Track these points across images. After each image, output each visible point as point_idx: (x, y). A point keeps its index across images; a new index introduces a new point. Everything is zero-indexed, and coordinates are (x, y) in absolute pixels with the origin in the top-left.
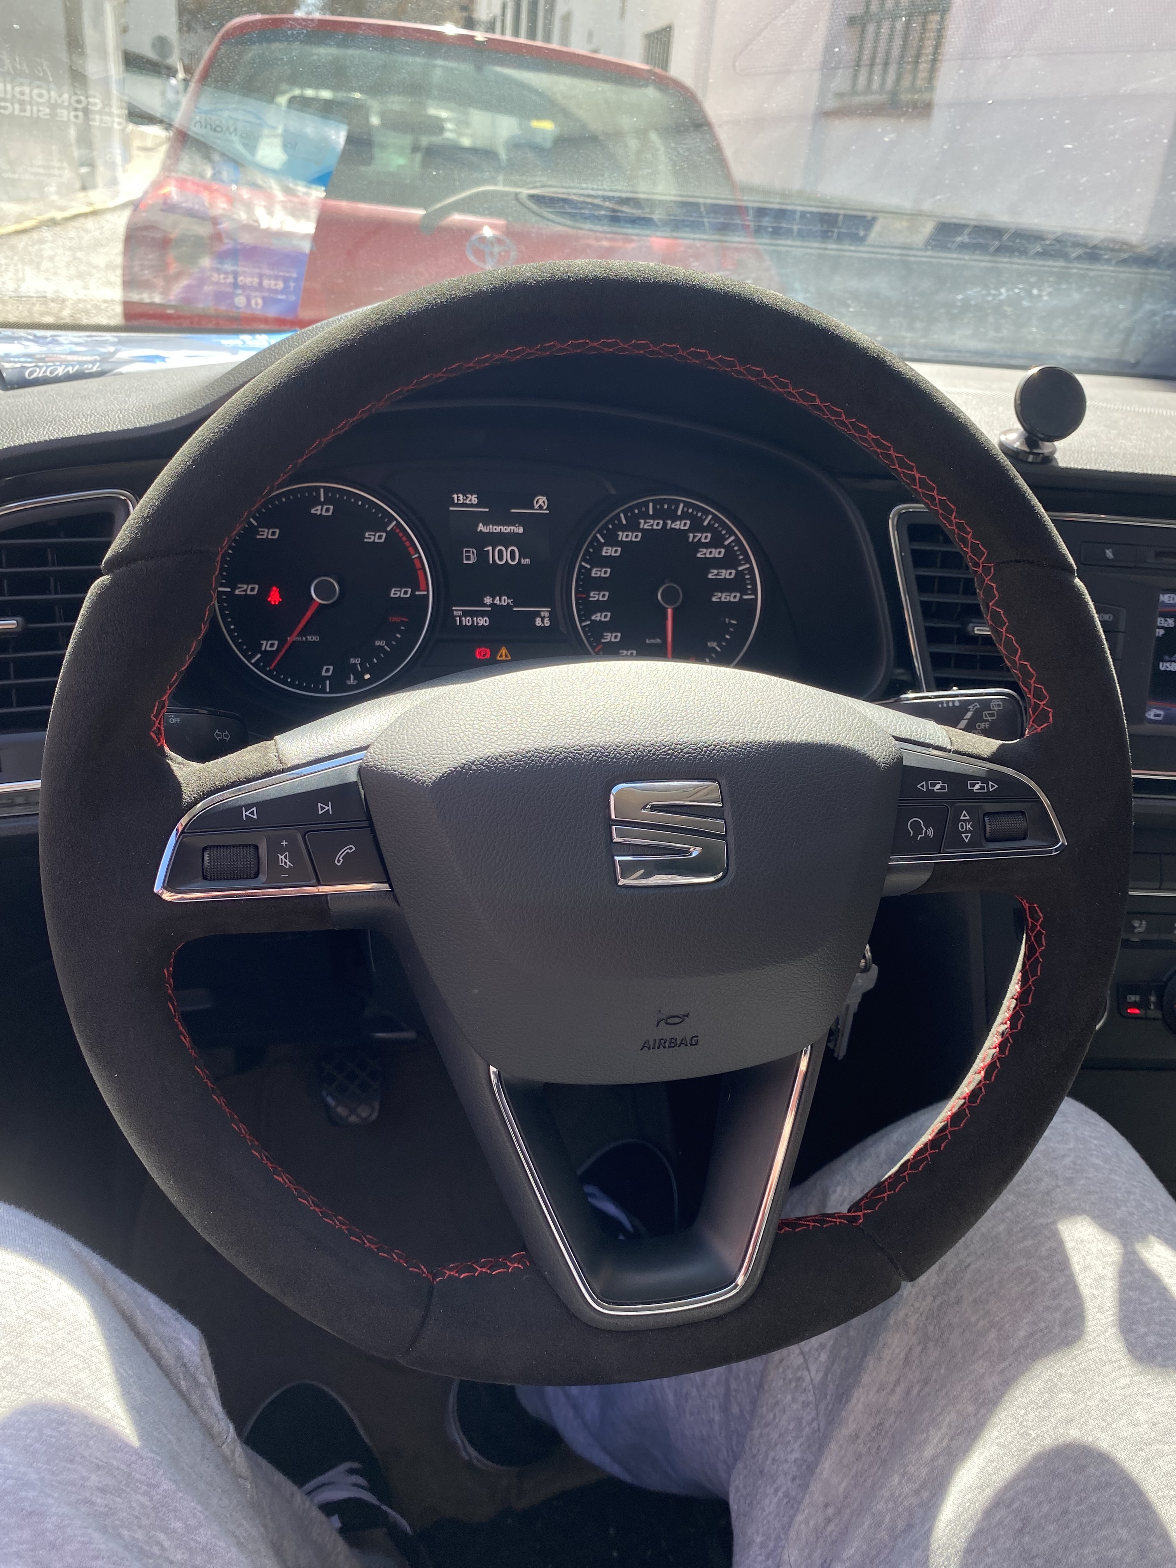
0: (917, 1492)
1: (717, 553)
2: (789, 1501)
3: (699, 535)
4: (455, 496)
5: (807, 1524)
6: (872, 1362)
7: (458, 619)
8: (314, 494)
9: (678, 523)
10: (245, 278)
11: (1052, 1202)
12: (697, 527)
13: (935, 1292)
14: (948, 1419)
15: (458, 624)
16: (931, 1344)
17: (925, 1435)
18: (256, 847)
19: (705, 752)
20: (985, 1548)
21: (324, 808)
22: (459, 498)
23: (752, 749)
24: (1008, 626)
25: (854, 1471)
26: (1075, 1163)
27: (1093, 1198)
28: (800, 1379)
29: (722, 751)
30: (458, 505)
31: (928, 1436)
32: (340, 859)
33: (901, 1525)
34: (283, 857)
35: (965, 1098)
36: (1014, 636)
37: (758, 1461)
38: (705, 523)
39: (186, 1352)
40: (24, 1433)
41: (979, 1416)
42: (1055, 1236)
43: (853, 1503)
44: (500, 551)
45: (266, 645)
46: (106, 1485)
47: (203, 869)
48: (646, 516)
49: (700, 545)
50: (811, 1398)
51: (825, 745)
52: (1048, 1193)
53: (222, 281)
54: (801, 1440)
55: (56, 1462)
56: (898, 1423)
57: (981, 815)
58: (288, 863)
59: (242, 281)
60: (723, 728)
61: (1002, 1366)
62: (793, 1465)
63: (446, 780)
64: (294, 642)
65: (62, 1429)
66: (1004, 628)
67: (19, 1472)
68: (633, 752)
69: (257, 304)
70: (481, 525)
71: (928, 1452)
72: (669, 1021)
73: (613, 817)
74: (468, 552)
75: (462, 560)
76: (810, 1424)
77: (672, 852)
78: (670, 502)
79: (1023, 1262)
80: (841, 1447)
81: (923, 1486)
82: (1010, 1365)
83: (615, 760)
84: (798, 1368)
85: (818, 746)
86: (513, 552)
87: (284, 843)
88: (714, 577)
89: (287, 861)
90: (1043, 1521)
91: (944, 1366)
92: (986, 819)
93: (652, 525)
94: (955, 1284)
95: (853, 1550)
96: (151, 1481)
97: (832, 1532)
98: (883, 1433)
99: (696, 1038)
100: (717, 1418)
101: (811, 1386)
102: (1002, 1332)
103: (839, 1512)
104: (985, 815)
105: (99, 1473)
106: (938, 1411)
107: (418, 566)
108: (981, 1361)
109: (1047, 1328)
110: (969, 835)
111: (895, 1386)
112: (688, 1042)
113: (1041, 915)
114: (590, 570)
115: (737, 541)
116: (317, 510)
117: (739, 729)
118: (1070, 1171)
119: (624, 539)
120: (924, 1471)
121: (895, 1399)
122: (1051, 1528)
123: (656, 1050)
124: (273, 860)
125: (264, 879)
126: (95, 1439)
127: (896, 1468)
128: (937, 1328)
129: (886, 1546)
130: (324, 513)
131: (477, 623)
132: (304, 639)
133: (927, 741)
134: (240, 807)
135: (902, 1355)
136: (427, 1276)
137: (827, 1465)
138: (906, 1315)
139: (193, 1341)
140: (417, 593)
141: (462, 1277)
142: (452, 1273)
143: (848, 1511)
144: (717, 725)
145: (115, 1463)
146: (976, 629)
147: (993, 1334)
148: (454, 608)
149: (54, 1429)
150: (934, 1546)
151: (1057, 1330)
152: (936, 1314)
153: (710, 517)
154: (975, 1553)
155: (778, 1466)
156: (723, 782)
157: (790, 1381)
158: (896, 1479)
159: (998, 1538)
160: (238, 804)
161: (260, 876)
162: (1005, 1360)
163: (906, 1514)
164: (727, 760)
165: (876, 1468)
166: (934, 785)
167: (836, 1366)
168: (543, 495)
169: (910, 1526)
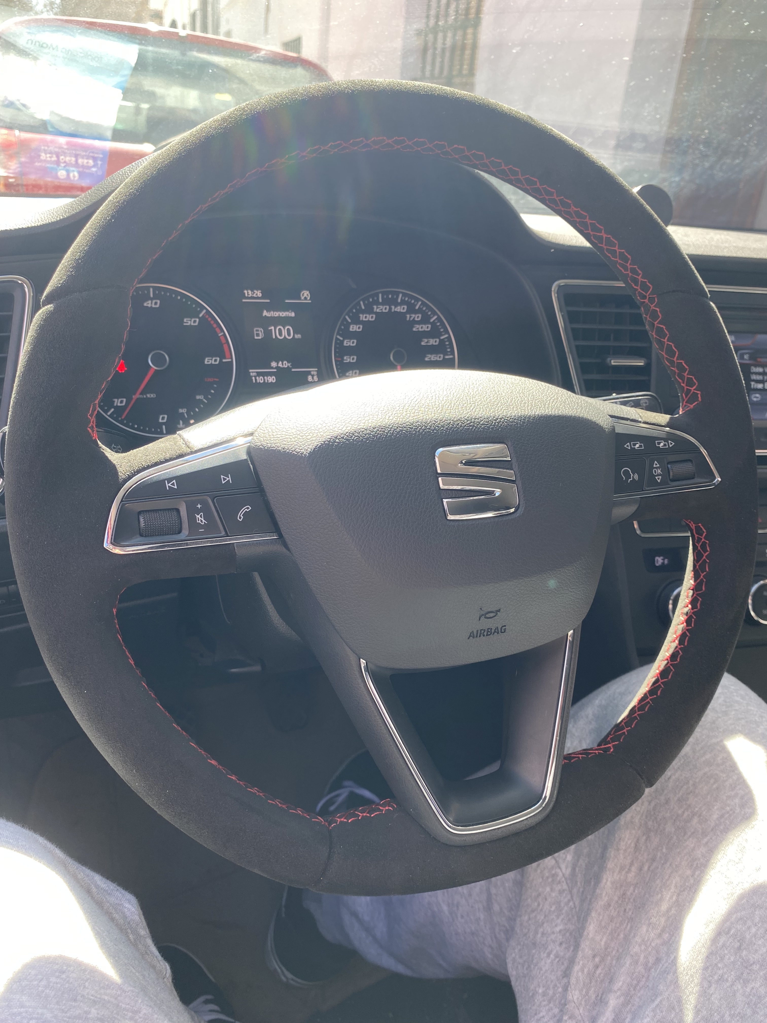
0: (660, 935)
1: (426, 328)
2: (560, 960)
3: (413, 316)
4: (246, 292)
5: (582, 971)
6: (613, 853)
7: (254, 378)
8: (146, 292)
9: (399, 307)
10: (65, 157)
11: (718, 728)
12: (411, 309)
13: (650, 798)
14: (674, 882)
15: (254, 381)
16: (652, 834)
17: (660, 895)
18: (178, 511)
19: (495, 424)
20: (716, 964)
21: (226, 479)
22: (248, 293)
23: (525, 420)
24: (668, 337)
25: (610, 929)
26: (726, 702)
27: (743, 722)
28: (554, 876)
29: (506, 422)
30: (248, 298)
31: (662, 895)
32: (241, 516)
33: (651, 960)
34: (199, 516)
35: (667, 660)
36: (673, 343)
37: (529, 937)
38: (417, 307)
39: (128, 914)
40: (36, 983)
41: (696, 876)
42: (724, 749)
43: (612, 952)
44: (280, 330)
45: (117, 402)
46: (103, 1015)
47: (140, 529)
48: (377, 303)
49: (414, 322)
50: (565, 887)
51: (571, 417)
52: (714, 722)
53: (49, 159)
54: (562, 917)
55: (64, 1002)
56: (636, 891)
57: (666, 465)
58: (204, 521)
59: (62, 159)
60: (503, 407)
61: (706, 840)
62: (558, 935)
63: (318, 451)
64: (138, 399)
65: (64, 976)
66: (666, 338)
67: (38, 1013)
68: (447, 425)
69: (74, 176)
70: (265, 311)
71: (664, 907)
72: (487, 616)
73: (439, 471)
74: (257, 330)
75: (254, 337)
76: (567, 904)
77: (485, 494)
78: (393, 293)
79: (707, 769)
80: (599, 914)
81: (663, 930)
82: (711, 839)
83: (435, 431)
84: (552, 868)
85: (566, 418)
86: (288, 330)
87: (199, 506)
88: (425, 344)
89: (202, 519)
90: (753, 939)
91: (664, 847)
92: (669, 466)
93: (382, 310)
94: (663, 790)
95: (621, 983)
96: (134, 1008)
97: (600, 974)
98: (627, 900)
99: (504, 628)
100: (482, 917)
101: (563, 879)
102: (702, 818)
103: (603, 960)
104: (668, 463)
105: (97, 1007)
106: (667, 877)
107: (223, 341)
108: (691, 839)
109: (731, 810)
110: (660, 477)
111: (630, 866)
112: (499, 630)
113: (705, 531)
114: (342, 342)
115: (439, 319)
116: (148, 304)
117: (513, 408)
118: (724, 707)
119: (364, 319)
120: (663, 920)
121: (631, 875)
122: (760, 942)
123: (478, 639)
124: (191, 519)
125: (187, 533)
126: (89, 981)
127: (643, 921)
128: (655, 822)
129: (643, 976)
130: (153, 306)
131: (268, 381)
132: (145, 396)
133: (626, 416)
134: (164, 480)
135: (633, 845)
136: (325, 823)
137: (591, 928)
138: (632, 817)
139: (132, 905)
140: (224, 360)
141: (349, 821)
142: (342, 820)
143: (609, 958)
144: (498, 406)
145: (106, 998)
146: (612, 361)
147: (695, 820)
148: (250, 371)
149: (57, 977)
150: (681, 969)
151: (738, 810)
152: (652, 813)
153: (420, 303)
154: (710, 968)
155: (547, 937)
156: (509, 444)
157: (548, 878)
158: (644, 928)
159: (724, 956)
160: (162, 478)
161: (183, 531)
162: (706, 836)
163: (654, 952)
164: (510, 429)
165: (625, 924)
166: (635, 445)
167: (581, 861)
168: (307, 290)
169: (658, 960)
